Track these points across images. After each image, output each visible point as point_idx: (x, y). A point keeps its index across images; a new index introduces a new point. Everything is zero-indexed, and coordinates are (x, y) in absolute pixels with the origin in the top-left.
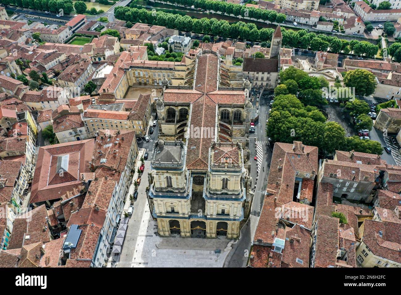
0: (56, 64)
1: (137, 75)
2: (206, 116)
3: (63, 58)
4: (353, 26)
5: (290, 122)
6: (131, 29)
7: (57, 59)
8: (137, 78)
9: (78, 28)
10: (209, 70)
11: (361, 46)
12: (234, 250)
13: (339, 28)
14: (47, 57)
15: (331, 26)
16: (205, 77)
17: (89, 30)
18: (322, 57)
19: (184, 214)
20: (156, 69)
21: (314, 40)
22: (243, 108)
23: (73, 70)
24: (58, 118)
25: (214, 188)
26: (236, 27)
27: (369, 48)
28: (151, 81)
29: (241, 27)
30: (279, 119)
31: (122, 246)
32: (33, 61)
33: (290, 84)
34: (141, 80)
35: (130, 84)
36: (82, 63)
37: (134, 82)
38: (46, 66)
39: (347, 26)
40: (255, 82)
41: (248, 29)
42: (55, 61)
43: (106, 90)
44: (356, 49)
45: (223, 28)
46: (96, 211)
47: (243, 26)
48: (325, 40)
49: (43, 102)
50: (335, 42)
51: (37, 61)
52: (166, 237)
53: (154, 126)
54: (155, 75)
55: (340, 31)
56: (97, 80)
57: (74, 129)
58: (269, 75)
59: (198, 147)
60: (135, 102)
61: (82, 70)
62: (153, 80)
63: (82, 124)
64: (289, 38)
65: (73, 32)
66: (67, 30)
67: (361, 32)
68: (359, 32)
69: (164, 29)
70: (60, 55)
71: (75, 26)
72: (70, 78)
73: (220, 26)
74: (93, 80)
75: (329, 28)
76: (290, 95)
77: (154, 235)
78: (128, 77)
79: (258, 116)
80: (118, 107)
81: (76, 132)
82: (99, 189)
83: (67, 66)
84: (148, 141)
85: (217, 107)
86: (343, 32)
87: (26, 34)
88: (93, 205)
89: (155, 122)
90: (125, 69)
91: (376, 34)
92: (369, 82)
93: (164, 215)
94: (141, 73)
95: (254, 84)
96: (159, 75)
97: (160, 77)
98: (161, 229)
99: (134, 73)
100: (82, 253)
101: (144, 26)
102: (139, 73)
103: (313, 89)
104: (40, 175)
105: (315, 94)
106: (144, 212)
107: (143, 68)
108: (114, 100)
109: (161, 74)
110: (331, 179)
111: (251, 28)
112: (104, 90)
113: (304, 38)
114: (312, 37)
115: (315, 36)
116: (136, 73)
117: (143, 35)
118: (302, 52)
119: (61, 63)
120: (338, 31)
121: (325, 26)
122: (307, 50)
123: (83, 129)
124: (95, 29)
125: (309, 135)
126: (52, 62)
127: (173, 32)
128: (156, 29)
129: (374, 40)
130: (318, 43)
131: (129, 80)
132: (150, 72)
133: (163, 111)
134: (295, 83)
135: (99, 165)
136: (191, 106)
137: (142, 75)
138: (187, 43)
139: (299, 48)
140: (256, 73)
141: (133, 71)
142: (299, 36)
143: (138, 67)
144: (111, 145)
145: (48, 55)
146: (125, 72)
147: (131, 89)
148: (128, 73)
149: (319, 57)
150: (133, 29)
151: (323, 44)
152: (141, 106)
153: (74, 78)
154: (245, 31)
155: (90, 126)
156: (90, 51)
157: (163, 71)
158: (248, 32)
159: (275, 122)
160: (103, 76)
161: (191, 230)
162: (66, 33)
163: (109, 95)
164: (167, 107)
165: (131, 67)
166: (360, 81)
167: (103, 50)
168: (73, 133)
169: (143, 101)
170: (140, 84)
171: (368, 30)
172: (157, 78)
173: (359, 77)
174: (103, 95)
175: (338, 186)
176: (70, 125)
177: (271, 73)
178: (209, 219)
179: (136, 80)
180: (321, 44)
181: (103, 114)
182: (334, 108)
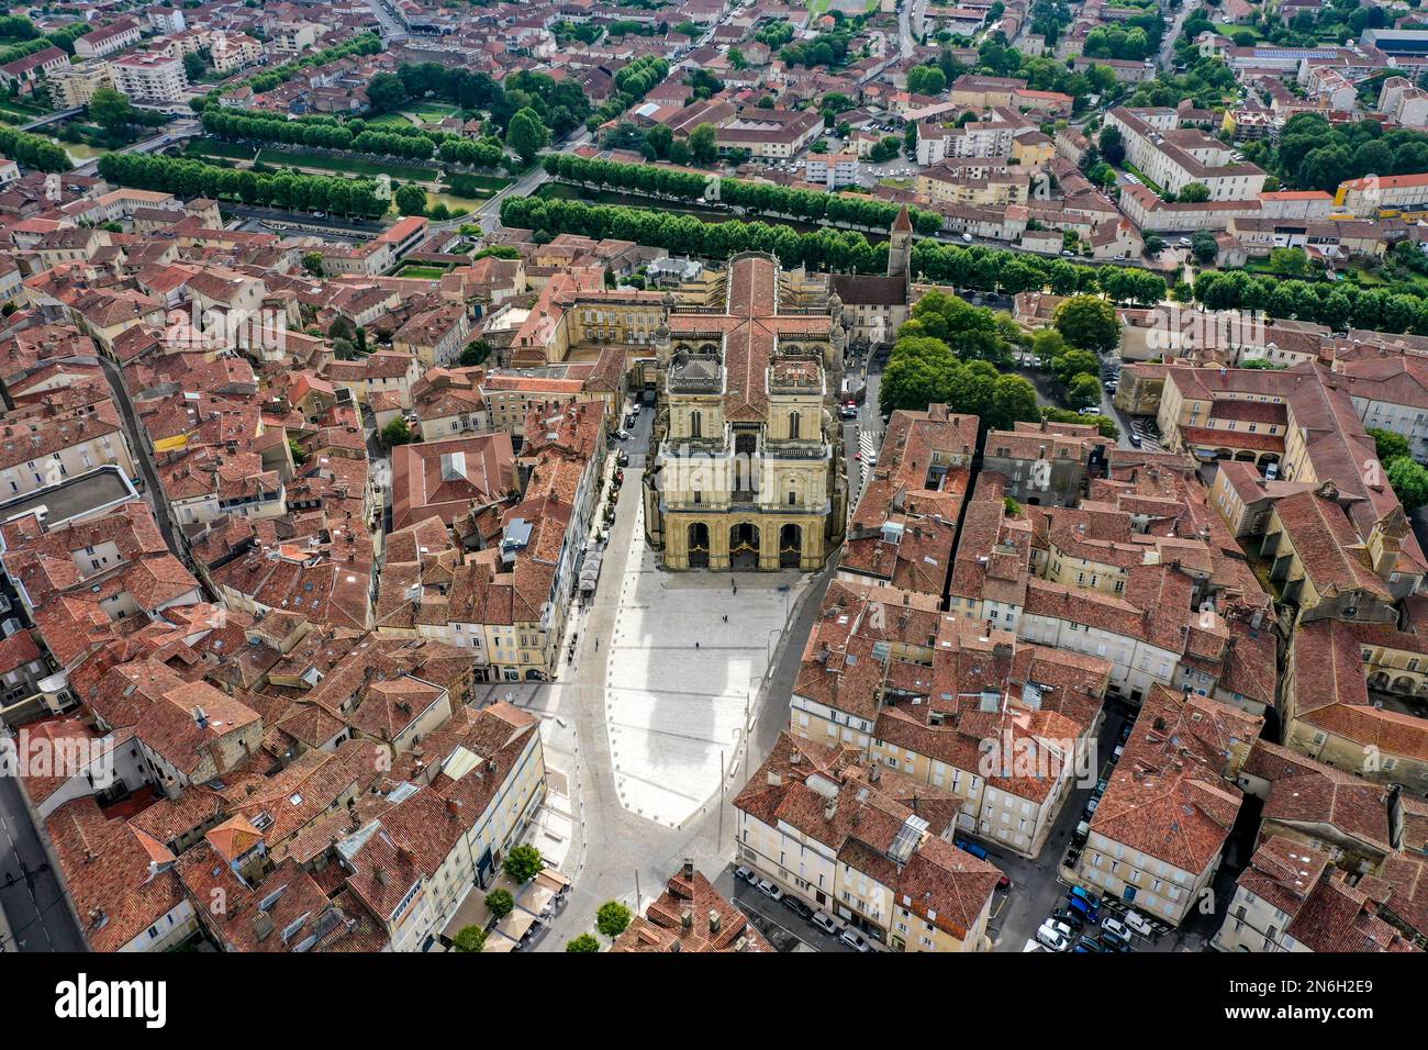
0: (378, 315)
1: (588, 319)
2: (754, 349)
3: (393, 302)
4: (1113, 239)
5: (923, 374)
6: (550, 245)
7: (381, 305)
8: (589, 327)
9: (409, 247)
10: (757, 283)
11: (1124, 278)
12: (814, 586)
13: (1080, 246)
14: (358, 299)
15: (1056, 240)
16: (749, 293)
17: (437, 251)
18: (1028, 302)
19: (718, 504)
20: (633, 303)
21: (1009, 266)
22: (827, 340)
23: (430, 321)
24: (426, 393)
25: (774, 437)
26: (814, 240)
27: (1143, 282)
28: (620, 335)
29: (827, 239)
30: (903, 371)
31: (596, 581)
32: (326, 307)
33: (930, 320)
34: (598, 333)
35: (572, 342)
36: (446, 308)
37: (582, 337)
38: (357, 319)
39: (1098, 241)
40: (857, 330)
41: (846, 244)
42: (376, 307)
43: (529, 341)
44: (1113, 284)
45: (783, 242)
46: (553, 501)
47: (833, 237)
48: (1036, 266)
49: (371, 381)
50: (1059, 269)
51: (333, 307)
52: (681, 571)
53: (636, 415)
54: (630, 319)
55: (1081, 252)
56: (493, 335)
57: (464, 415)
58: (886, 313)
59: (744, 391)
60: (592, 367)
61: (450, 321)
62: (625, 331)
63: (480, 406)
64: (947, 262)
65: (398, 257)
66: (386, 249)
67: (1132, 255)
68: (1128, 254)
69: (633, 247)
70: (388, 294)
71: (403, 242)
72: (423, 338)
73: (774, 239)
74: (484, 335)
75: (1054, 245)
76: (929, 338)
77: (657, 571)
78: (570, 324)
79: (865, 389)
80: (557, 372)
81: (465, 425)
82: (554, 473)
83: (405, 320)
84: (625, 439)
85: (776, 340)
86: (1090, 255)
87: (290, 256)
88: (546, 493)
89: (636, 406)
90: (565, 304)
91: (1170, 258)
92: (1102, 318)
93: (681, 506)
94: (599, 314)
95: (856, 335)
96: (640, 320)
97: (641, 325)
98: (672, 550)
99: (583, 315)
100: (540, 553)
101: (582, 241)
102: (594, 315)
103: (980, 329)
104: (407, 487)
105: (983, 339)
106: (632, 542)
107: (605, 302)
108: (544, 362)
109: (645, 317)
110: (999, 460)
111: (853, 241)
112: (524, 340)
113: (985, 263)
114: (1003, 260)
115: (1010, 259)
116: (588, 315)
117: (581, 259)
118: (983, 298)
119: (391, 313)
120: (1076, 253)
121: (1043, 241)
122: (996, 294)
123: (481, 416)
124: (452, 251)
125: (962, 395)
126: (371, 310)
127: (656, 253)
128: (612, 247)
129: (1166, 272)
130: (1018, 272)
131: (571, 332)
132: (620, 313)
133: (667, 347)
134: (939, 317)
135: (545, 443)
136: (725, 338)
137: (600, 320)
138: (693, 274)
139: (977, 289)
140: (858, 307)
141: (580, 312)
142: (970, 257)
143: (594, 301)
144: (562, 417)
145: (360, 295)
146: (565, 312)
147: (573, 352)
148: (569, 316)
149: (1020, 305)
150: (556, 244)
151: (1032, 275)
152: (609, 367)
153: (433, 337)
154: (837, 249)
155: (496, 409)
156: (458, 290)
157: (649, 308)
158: (846, 250)
159: (894, 379)
160: (507, 326)
161: (731, 554)
162: (381, 257)
163: (533, 351)
164: (676, 343)
165: (577, 301)
166: (1083, 318)
167: (489, 287)
168: (460, 423)
169: (613, 360)
170: (595, 341)
171: (1152, 249)
172: (635, 326)
173: (1081, 310)
174: (520, 352)
175: (1017, 476)
176: (456, 406)
177: (892, 307)
178: (766, 512)
179: (585, 333)
180: (1026, 275)
181: (526, 383)
182: (1033, 377)
